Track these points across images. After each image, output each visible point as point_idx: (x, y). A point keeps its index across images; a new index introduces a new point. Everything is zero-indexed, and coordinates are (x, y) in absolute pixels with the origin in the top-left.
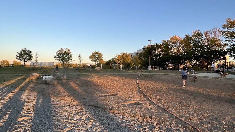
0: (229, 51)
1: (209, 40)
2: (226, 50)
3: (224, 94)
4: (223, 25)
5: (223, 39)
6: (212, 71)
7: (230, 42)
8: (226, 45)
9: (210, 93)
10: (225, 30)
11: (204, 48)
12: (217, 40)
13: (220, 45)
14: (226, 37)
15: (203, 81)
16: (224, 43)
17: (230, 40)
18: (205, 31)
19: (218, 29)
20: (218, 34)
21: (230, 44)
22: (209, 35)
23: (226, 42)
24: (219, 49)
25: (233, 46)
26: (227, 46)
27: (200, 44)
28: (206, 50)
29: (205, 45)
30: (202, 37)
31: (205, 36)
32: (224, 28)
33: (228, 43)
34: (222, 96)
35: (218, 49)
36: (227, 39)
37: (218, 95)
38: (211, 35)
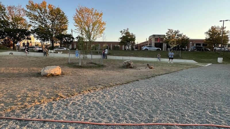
0: (33, 32)
1: (14, 17)
2: (30, 31)
3: (25, 70)
4: (27, 6)
5: (28, 20)
6: (18, 49)
7: (34, 24)
8: (30, 25)
9: (11, 71)
10: (28, 10)
11: (9, 25)
12: (21, 19)
13: (25, 25)
14: (30, 18)
15: (7, 60)
16: (29, 24)
17: (33, 21)
18: (8, 6)
19: (22, 8)
20: (23, 13)
21: (33, 26)
22: (13, 12)
23: (31, 23)
24: (25, 29)
25: (36, 28)
26: (31, 27)
27: (3, 19)
28: (11, 27)
29: (10, 22)
30: (5, 11)
31: (9, 11)
32: (27, 9)
33: (32, 24)
34: (23, 72)
35: (23, 28)
36: (31, 20)
37: (20, 71)
38: (16, 13)
